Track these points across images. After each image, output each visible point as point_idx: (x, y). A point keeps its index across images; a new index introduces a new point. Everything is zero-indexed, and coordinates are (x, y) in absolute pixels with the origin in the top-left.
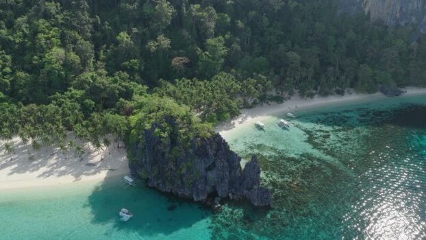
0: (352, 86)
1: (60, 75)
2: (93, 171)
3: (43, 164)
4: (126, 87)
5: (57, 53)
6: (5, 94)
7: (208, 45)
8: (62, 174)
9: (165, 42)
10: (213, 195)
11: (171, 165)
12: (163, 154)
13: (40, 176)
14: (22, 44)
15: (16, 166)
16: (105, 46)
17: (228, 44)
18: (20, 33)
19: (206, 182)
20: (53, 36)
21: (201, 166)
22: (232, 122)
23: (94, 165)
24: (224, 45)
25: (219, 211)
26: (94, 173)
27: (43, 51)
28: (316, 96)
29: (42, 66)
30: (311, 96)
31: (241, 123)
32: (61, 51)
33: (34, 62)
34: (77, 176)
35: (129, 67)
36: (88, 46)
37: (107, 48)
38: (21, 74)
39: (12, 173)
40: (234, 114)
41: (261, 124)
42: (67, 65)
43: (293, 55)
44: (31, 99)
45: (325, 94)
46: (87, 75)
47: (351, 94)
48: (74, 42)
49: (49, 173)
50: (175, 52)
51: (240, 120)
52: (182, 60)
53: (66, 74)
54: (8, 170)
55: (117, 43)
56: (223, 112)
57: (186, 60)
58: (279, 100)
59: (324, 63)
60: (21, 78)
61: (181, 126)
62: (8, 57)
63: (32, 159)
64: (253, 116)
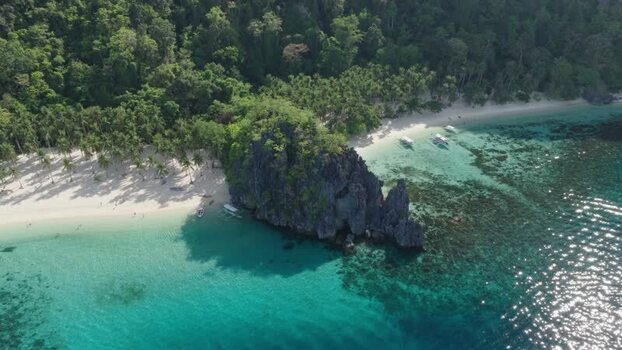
0: (541, 88)
1: (130, 68)
2: (182, 196)
3: (115, 187)
4: (222, 85)
5: (126, 35)
6: (57, 92)
7: (335, 27)
8: (141, 199)
9: (274, 22)
10: (344, 231)
11: (288, 189)
12: (278, 174)
13: (112, 201)
14: (77, 23)
15: (79, 187)
16: (190, 27)
17: (364, 26)
18: (74, 8)
19: (336, 214)
20: (120, 13)
21: (328, 191)
22: (369, 136)
23: (180, 189)
24: (359, 27)
25: (352, 252)
26: (184, 199)
27: (106, 33)
28: (488, 103)
29: (106, 54)
30: (482, 102)
31: (381, 137)
32: (132, 34)
33: (95, 49)
34: (162, 202)
35: (224, 58)
36: (168, 27)
37: (194, 29)
38: (78, 65)
39: (75, 197)
40: (372, 125)
41: (409, 140)
42: (140, 53)
43: (458, 44)
44: (93, 100)
45: (501, 100)
46: (167, 68)
47: (538, 100)
48: (149, 20)
49: (123, 199)
50: (289, 37)
51: (380, 133)
52: (297, 48)
53: (139, 65)
54: (70, 192)
55: (207, 23)
56: (357, 122)
57: (303, 48)
58: (435, 107)
59: (502, 56)
60: (79, 71)
61: (302, 136)
62: (59, 41)
63: (98, 179)
64: (399, 127)
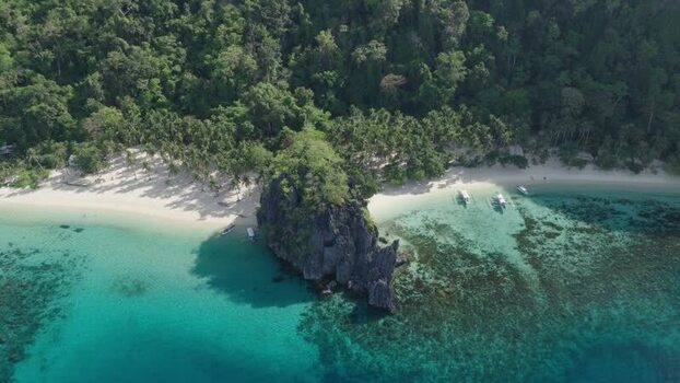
0: (663, 157)
1: (229, 84)
2: (222, 212)
3: (177, 192)
4: (297, 113)
5: (233, 53)
6: (168, 98)
8: (190, 208)
12: (284, 212)
13: (168, 205)
14: (202, 35)
15: (151, 187)
16: (299, 48)
18: (202, 21)
20: (234, 31)
23: (226, 205)
26: (222, 216)
27: (219, 49)
28: (589, 167)
29: (213, 67)
30: (580, 164)
31: (442, 187)
32: (239, 50)
33: (206, 62)
34: (203, 214)
35: (322, 81)
36: (272, 45)
37: (302, 50)
38: (189, 76)
39: (143, 196)
40: (432, 173)
41: (466, 196)
42: (240, 71)
44: (191, 109)
45: (606, 165)
46: (260, 89)
47: (655, 173)
48: (259, 39)
49: (178, 204)
50: (392, 66)
51: (443, 182)
52: (395, 80)
53: (237, 83)
54: (141, 191)
55: (316, 44)
56: (416, 167)
57: (400, 79)
58: (521, 163)
60: (188, 81)
61: (310, 182)
62: (183, 51)
63: (168, 183)
64: (467, 179)
